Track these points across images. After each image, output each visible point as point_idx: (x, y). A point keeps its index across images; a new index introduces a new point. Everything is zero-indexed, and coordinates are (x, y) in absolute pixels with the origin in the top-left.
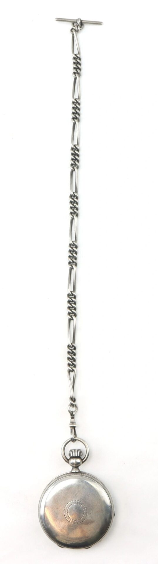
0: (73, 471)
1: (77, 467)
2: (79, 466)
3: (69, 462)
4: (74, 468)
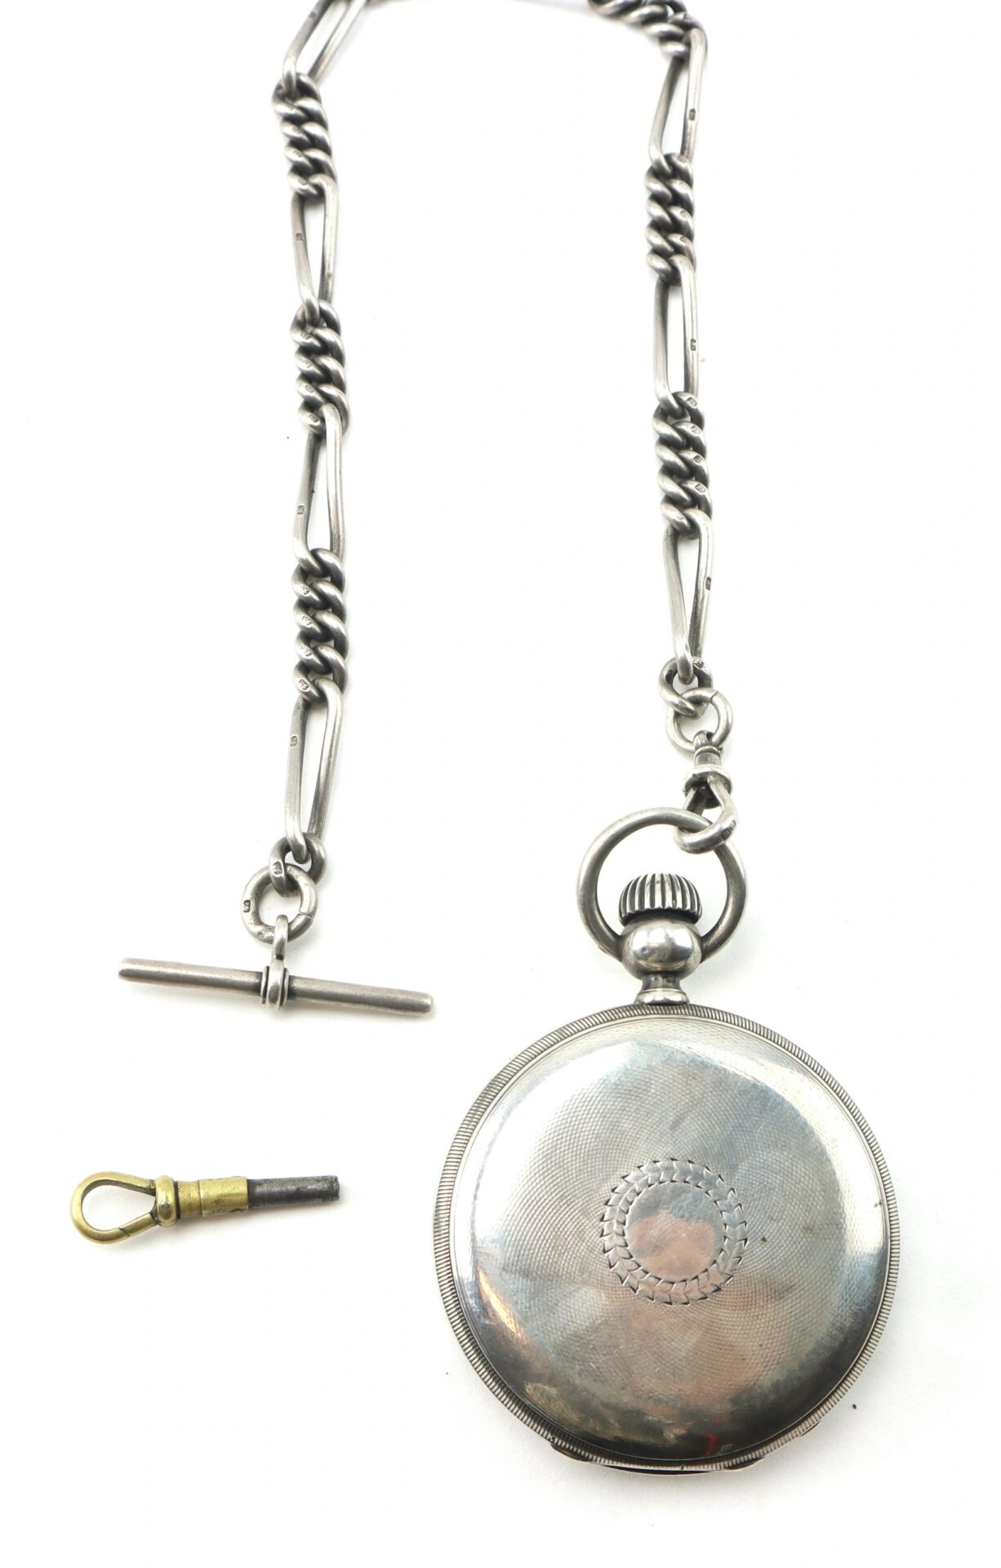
0: (648, 998)
1: (673, 977)
2: (685, 971)
3: (626, 948)
4: (653, 979)
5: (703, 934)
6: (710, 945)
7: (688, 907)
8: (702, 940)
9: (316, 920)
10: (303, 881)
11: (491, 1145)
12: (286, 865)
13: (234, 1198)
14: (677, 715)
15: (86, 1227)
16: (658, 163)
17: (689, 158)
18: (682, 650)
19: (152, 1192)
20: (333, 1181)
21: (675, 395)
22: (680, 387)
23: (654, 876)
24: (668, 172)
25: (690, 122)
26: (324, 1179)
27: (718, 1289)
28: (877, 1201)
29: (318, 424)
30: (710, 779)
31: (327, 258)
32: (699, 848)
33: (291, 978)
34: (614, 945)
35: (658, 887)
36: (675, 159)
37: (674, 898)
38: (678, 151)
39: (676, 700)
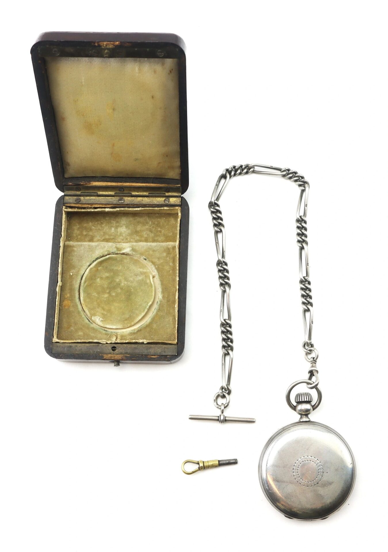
0: (302, 420)
1: (307, 415)
2: (309, 414)
3: (296, 409)
4: (302, 416)
5: (313, 405)
6: (314, 407)
7: (310, 400)
8: (313, 406)
9: (230, 404)
10: (227, 395)
11: (269, 454)
12: (223, 392)
13: (216, 464)
14: (306, 354)
15: (185, 472)
16: (298, 218)
17: (306, 217)
18: (307, 340)
19: (198, 464)
20: (236, 460)
21: (304, 277)
22: (305, 275)
23: (302, 393)
24: (301, 220)
25: (306, 208)
26: (234, 459)
27: (318, 483)
28: (351, 463)
29: (224, 289)
30: (314, 371)
31: (224, 247)
32: (312, 388)
33: (225, 417)
34: (294, 408)
35: (303, 395)
36: (302, 217)
37: (306, 398)
38: (303, 215)
39: (306, 351)
